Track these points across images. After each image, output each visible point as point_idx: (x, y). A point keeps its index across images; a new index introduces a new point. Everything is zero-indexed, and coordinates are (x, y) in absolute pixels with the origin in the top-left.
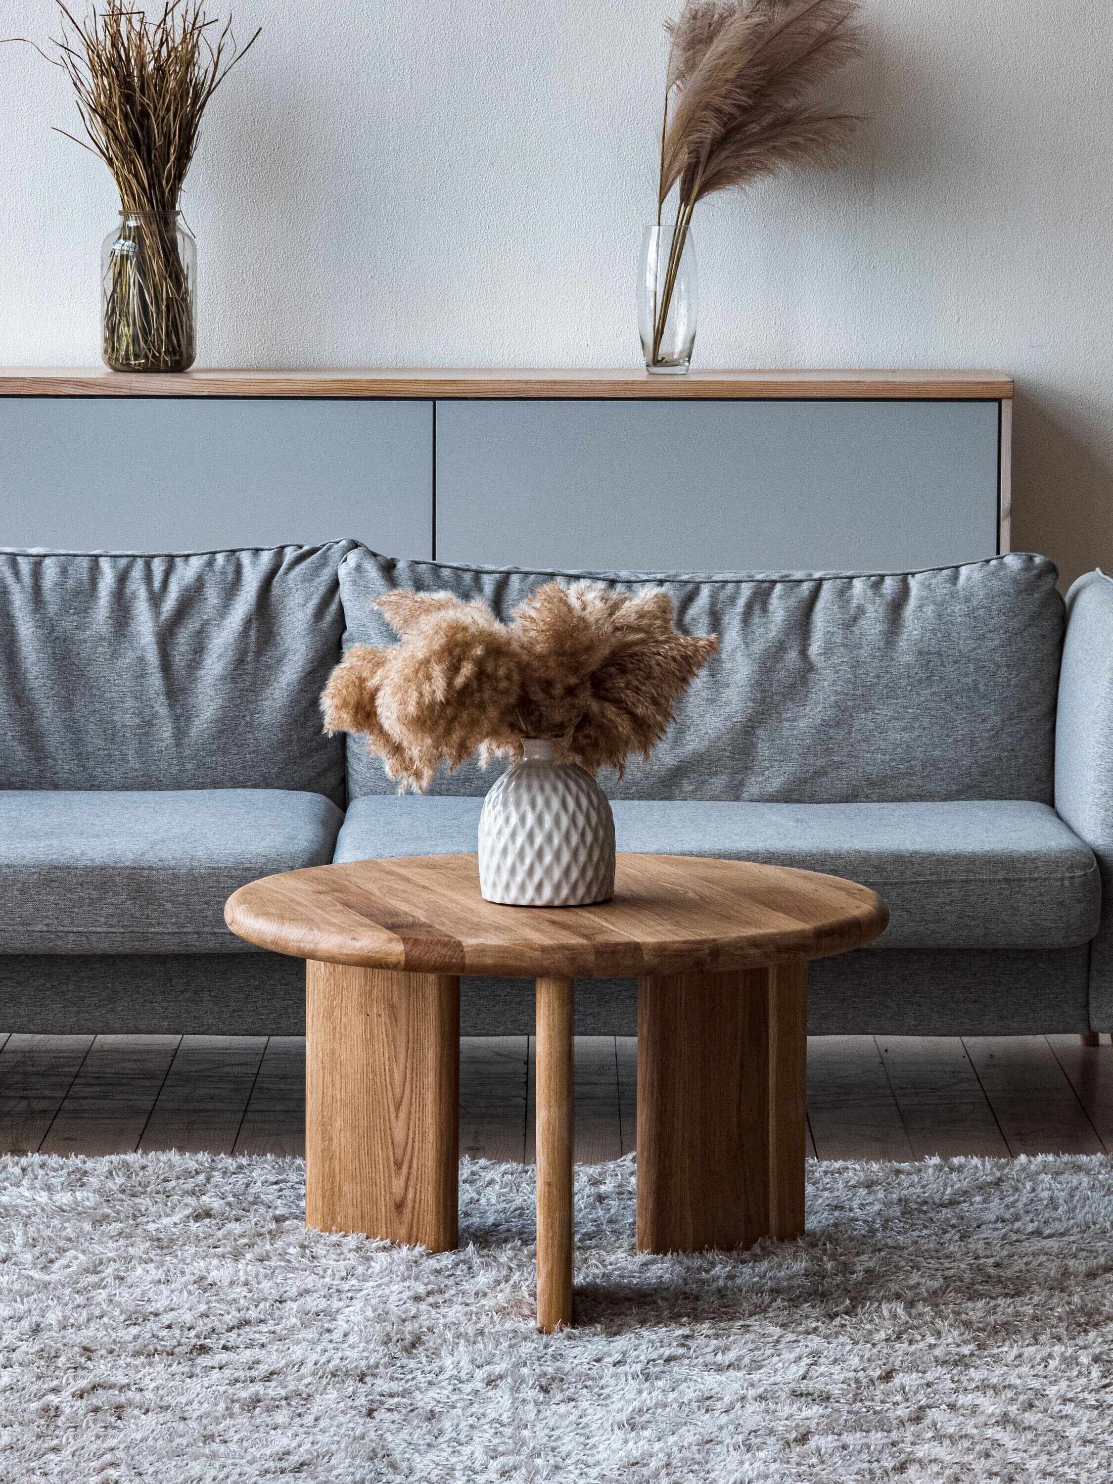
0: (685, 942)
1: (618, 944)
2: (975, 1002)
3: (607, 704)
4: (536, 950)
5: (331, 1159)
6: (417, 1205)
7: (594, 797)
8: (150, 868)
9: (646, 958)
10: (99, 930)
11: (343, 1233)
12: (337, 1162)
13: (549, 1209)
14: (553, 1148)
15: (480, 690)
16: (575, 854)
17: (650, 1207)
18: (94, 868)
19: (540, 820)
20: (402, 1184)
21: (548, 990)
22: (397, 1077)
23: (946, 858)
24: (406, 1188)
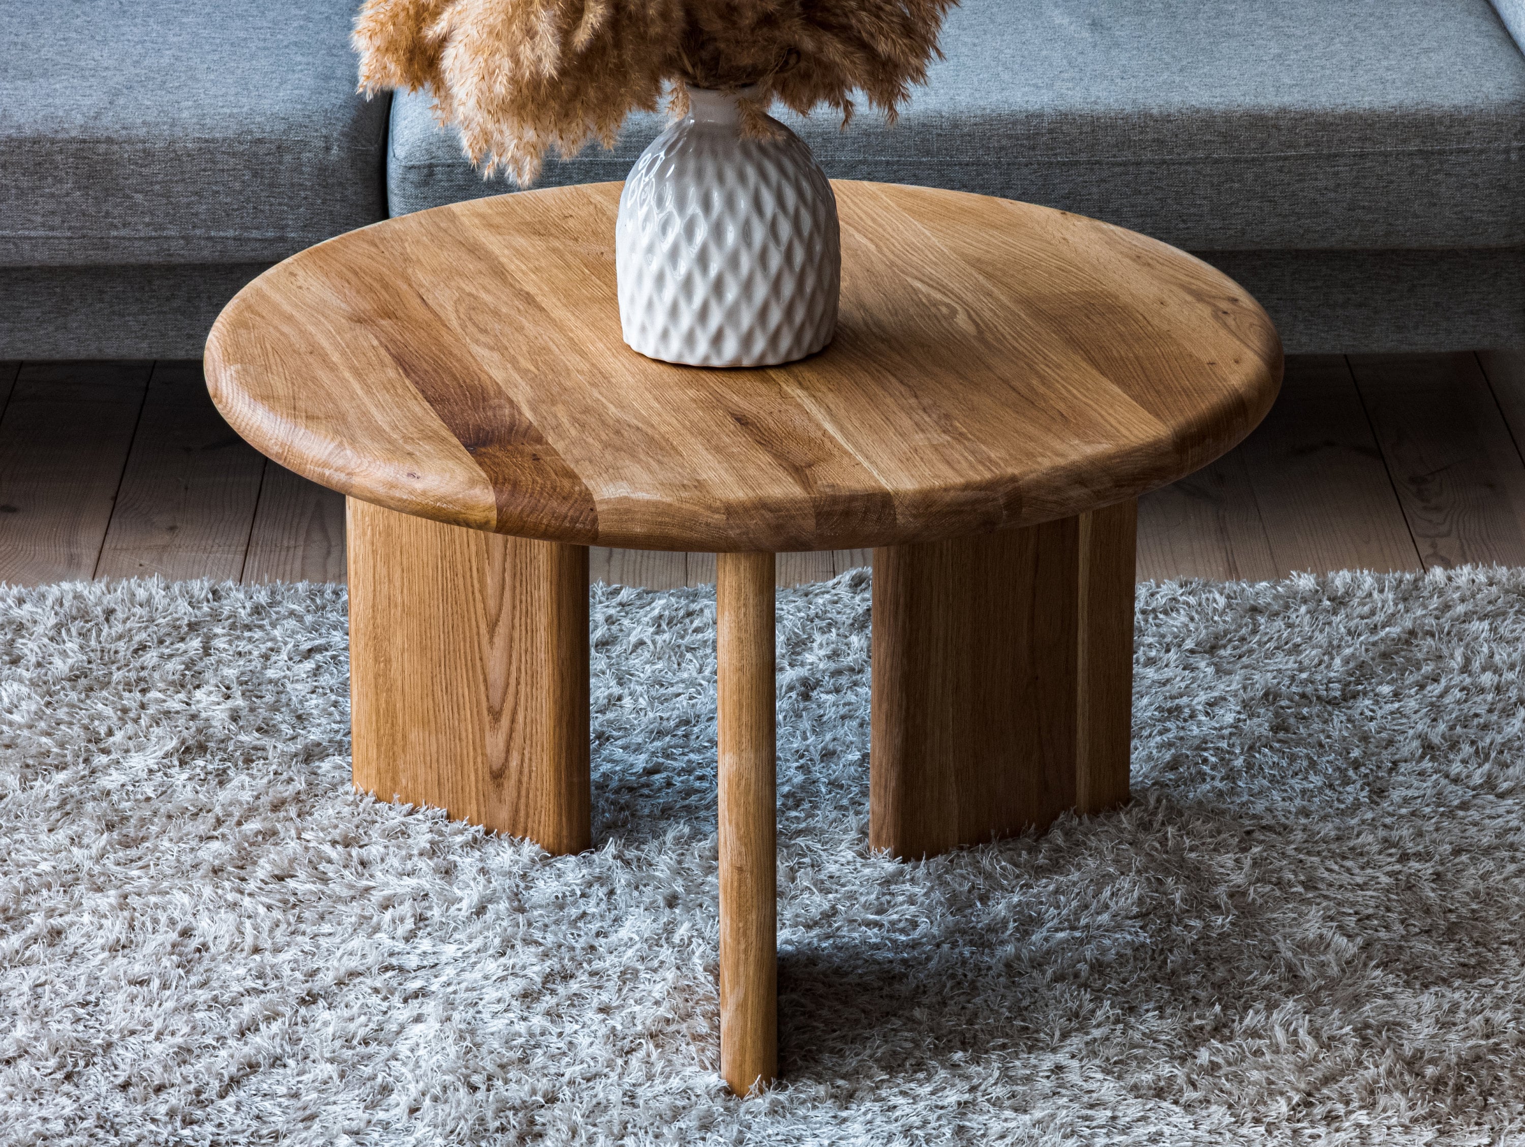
0: (967, 487)
1: (853, 498)
2: (1360, 305)
3: (827, 37)
4: (716, 511)
5: (389, 690)
6: (525, 779)
7: (805, 185)
8: (109, 140)
9: (900, 520)
10: (33, 234)
11: (409, 806)
12: (399, 697)
13: (739, 906)
14: (747, 812)
15: (618, 44)
16: (776, 287)
17: (893, 784)
18: (21, 142)
19: (718, 231)
20: (502, 745)
21: (737, 569)
22: (491, 582)
23: (1330, 119)
24: (508, 751)
